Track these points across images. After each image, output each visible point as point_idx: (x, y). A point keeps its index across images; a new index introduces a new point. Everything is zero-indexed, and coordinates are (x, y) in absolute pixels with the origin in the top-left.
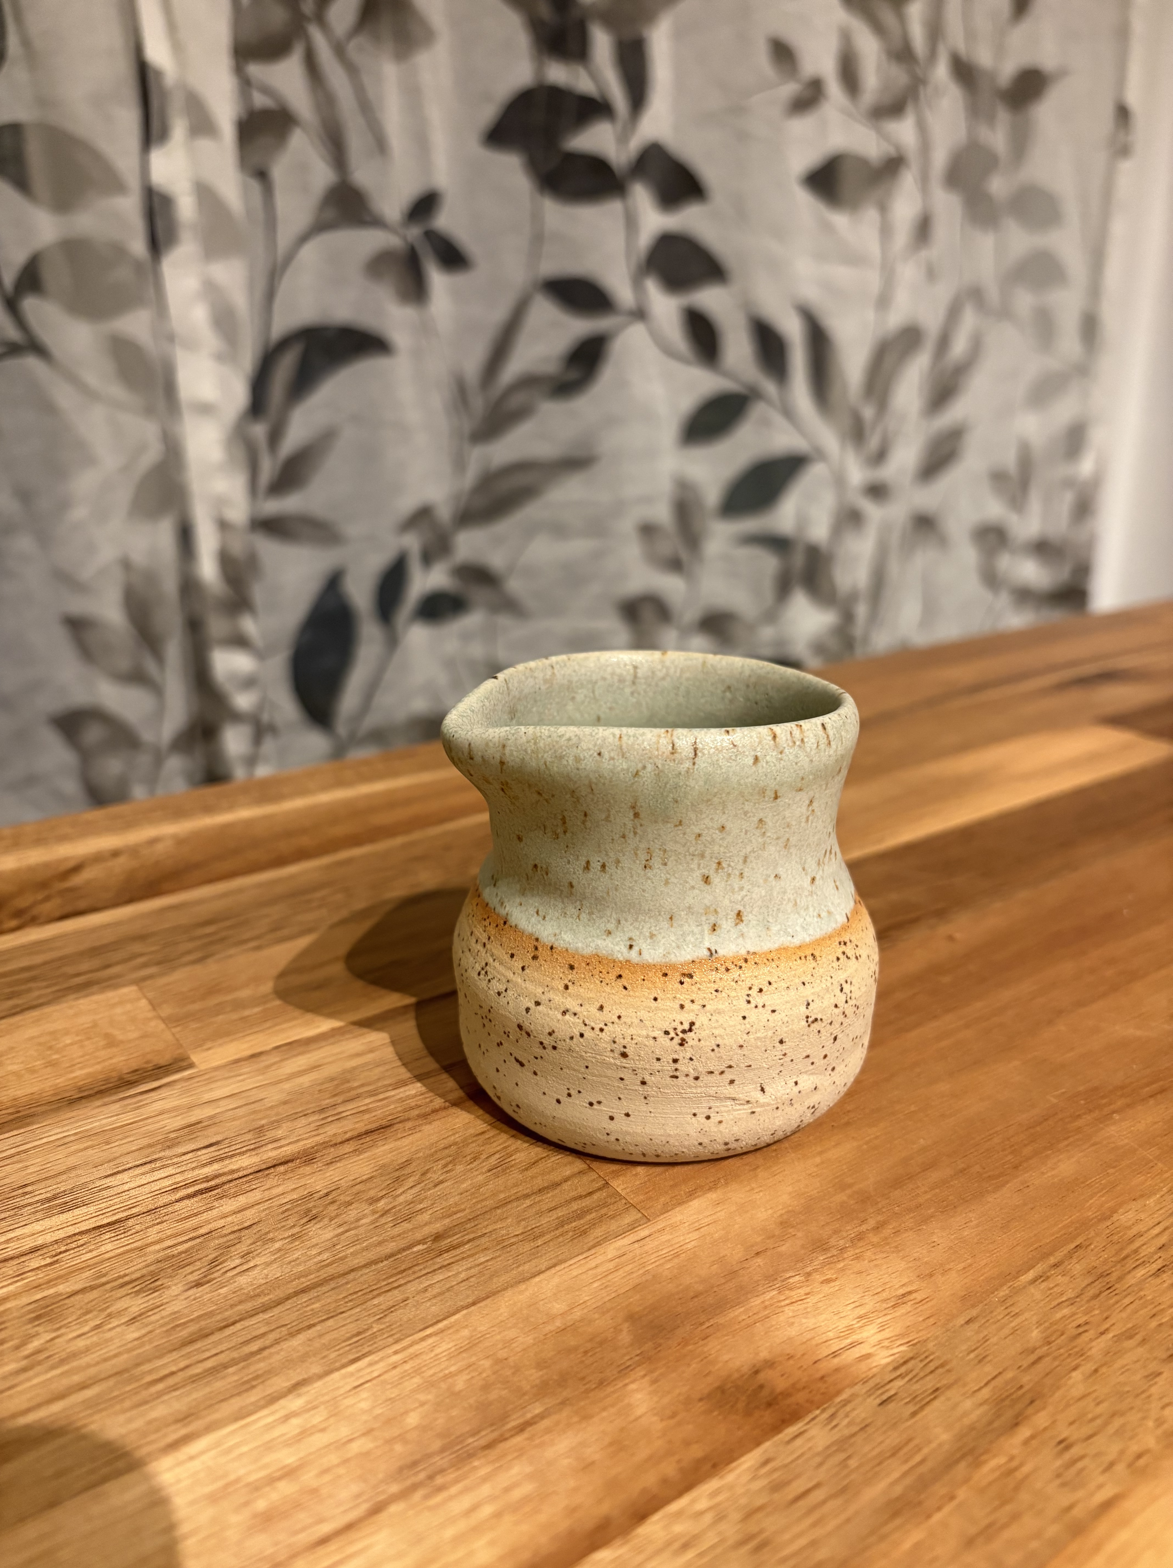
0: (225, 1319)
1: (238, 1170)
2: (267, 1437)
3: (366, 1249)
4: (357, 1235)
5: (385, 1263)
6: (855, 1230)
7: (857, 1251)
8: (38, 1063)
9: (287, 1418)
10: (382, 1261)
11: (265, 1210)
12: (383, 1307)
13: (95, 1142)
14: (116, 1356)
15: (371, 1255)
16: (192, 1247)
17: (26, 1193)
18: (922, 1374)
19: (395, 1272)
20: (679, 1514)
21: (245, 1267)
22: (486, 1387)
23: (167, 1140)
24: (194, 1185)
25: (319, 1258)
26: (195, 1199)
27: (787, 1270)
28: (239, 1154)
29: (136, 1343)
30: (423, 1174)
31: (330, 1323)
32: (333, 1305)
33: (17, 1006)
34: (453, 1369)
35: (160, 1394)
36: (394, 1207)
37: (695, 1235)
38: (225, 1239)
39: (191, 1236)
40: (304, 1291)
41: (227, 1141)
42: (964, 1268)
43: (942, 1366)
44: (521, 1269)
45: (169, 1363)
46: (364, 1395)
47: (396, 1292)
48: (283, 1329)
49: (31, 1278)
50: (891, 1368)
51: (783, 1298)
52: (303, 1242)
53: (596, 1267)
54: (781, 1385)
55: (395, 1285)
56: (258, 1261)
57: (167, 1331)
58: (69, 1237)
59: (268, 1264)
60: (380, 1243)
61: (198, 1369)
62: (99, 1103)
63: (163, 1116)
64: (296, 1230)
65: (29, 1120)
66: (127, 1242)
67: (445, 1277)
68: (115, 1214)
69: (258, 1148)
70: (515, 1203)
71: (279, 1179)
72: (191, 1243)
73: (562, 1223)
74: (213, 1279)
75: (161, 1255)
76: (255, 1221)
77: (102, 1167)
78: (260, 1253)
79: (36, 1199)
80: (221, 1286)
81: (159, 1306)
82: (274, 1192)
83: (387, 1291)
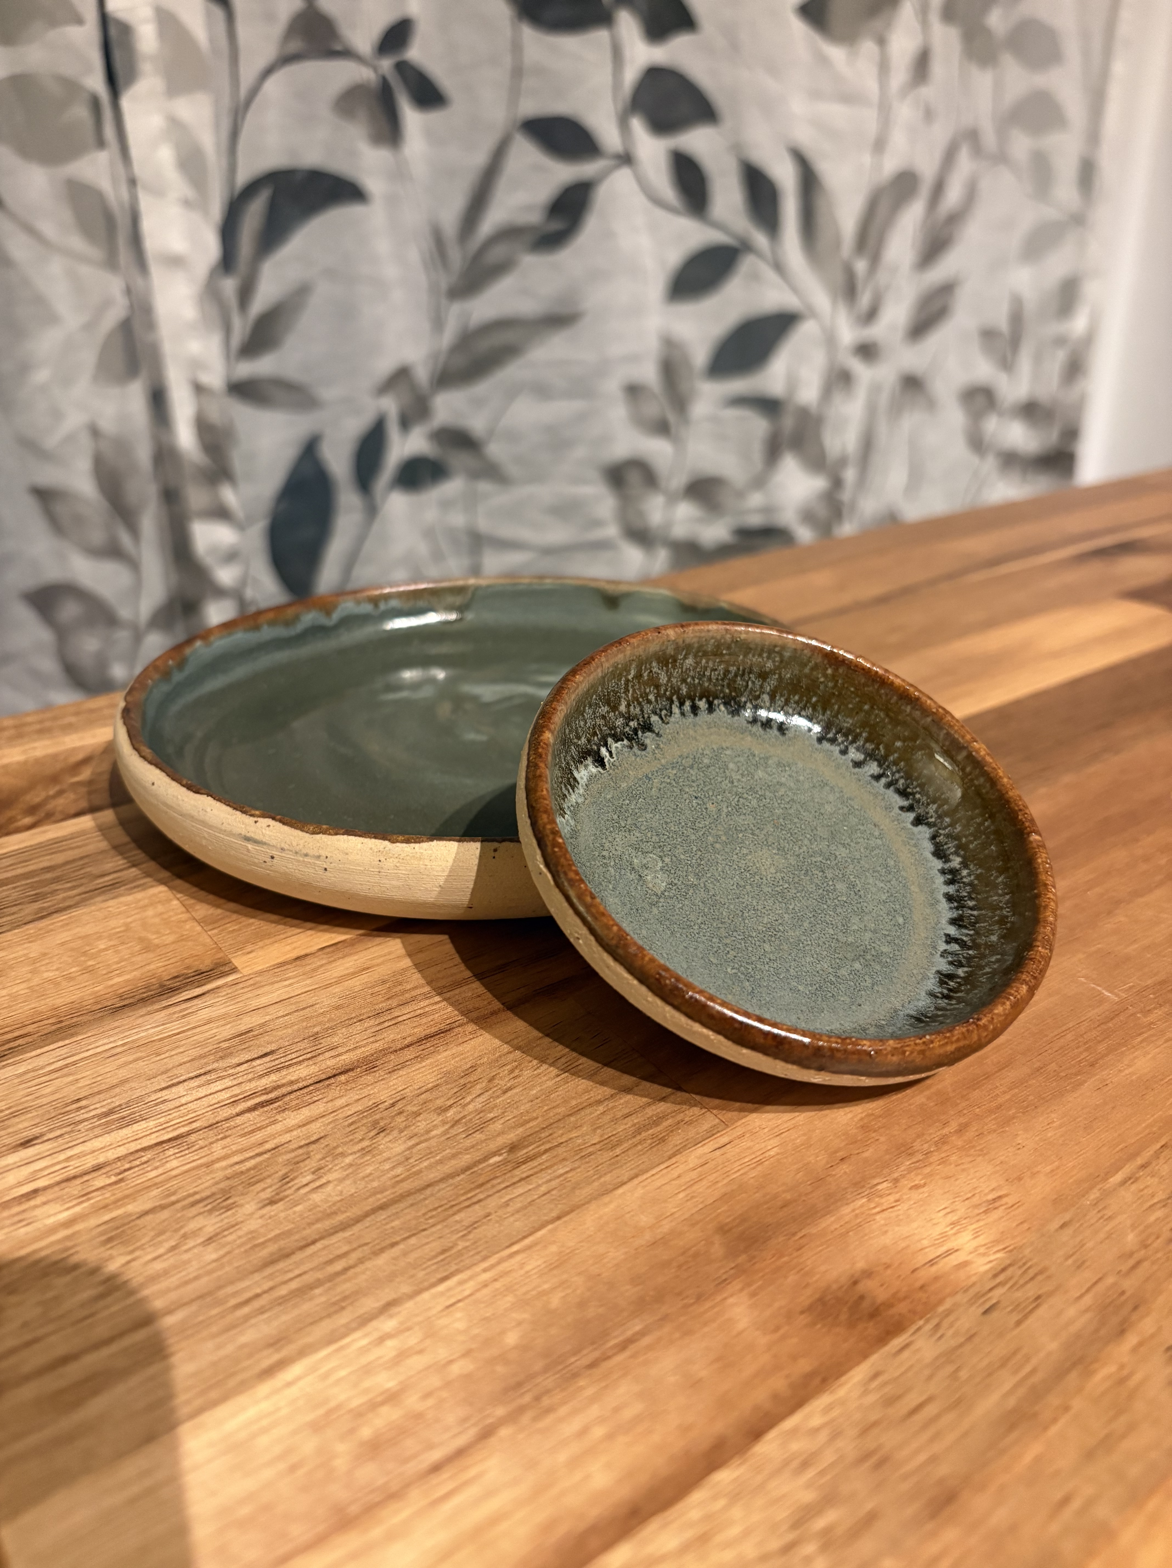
0: (304, 1238)
1: (297, 1081)
2: (364, 1360)
3: (441, 1162)
4: (429, 1148)
5: (462, 1176)
6: (938, 1133)
7: (943, 1155)
8: (74, 969)
9: (381, 1340)
10: (458, 1175)
11: (331, 1122)
12: (466, 1223)
13: (143, 1054)
14: (196, 1278)
15: (447, 1168)
16: (261, 1163)
17: (81, 1108)
18: (1021, 1282)
19: (472, 1186)
20: (794, 1432)
21: (318, 1184)
22: (582, 1304)
23: (218, 1050)
24: (253, 1098)
25: (393, 1173)
26: (257, 1113)
27: (874, 1177)
28: (296, 1063)
29: (214, 1264)
30: (491, 1080)
31: (413, 1241)
32: (414, 1222)
33: (43, 909)
34: (546, 1286)
35: (247, 1318)
36: (464, 1117)
37: (775, 1142)
38: (293, 1155)
39: (258, 1151)
40: (382, 1207)
41: (281, 1051)
42: (1052, 1171)
43: (1041, 1272)
44: (602, 1180)
45: (251, 1285)
46: (459, 1315)
47: (477, 1207)
48: (365, 1248)
49: (97, 1198)
50: (990, 1275)
51: (872, 1205)
52: (374, 1156)
53: (679, 1177)
54: (882, 1295)
55: (475, 1200)
56: (331, 1177)
57: (246, 1251)
58: (132, 1153)
59: (341, 1180)
60: (454, 1156)
61: (283, 1291)
62: (143, 1011)
63: (211, 1025)
64: (366, 1143)
65: (72, 1031)
66: (192, 1159)
67: (526, 1190)
68: (175, 1129)
69: (315, 1056)
70: (588, 1111)
71: (341, 1090)
72: (259, 1159)
73: (638, 1132)
74: (287, 1197)
75: (229, 1171)
76: (322, 1134)
77: (155, 1080)
78: (331, 1169)
79: (93, 1113)
80: (297, 1203)
81: (234, 1226)
82: (338, 1103)
83: (469, 1206)
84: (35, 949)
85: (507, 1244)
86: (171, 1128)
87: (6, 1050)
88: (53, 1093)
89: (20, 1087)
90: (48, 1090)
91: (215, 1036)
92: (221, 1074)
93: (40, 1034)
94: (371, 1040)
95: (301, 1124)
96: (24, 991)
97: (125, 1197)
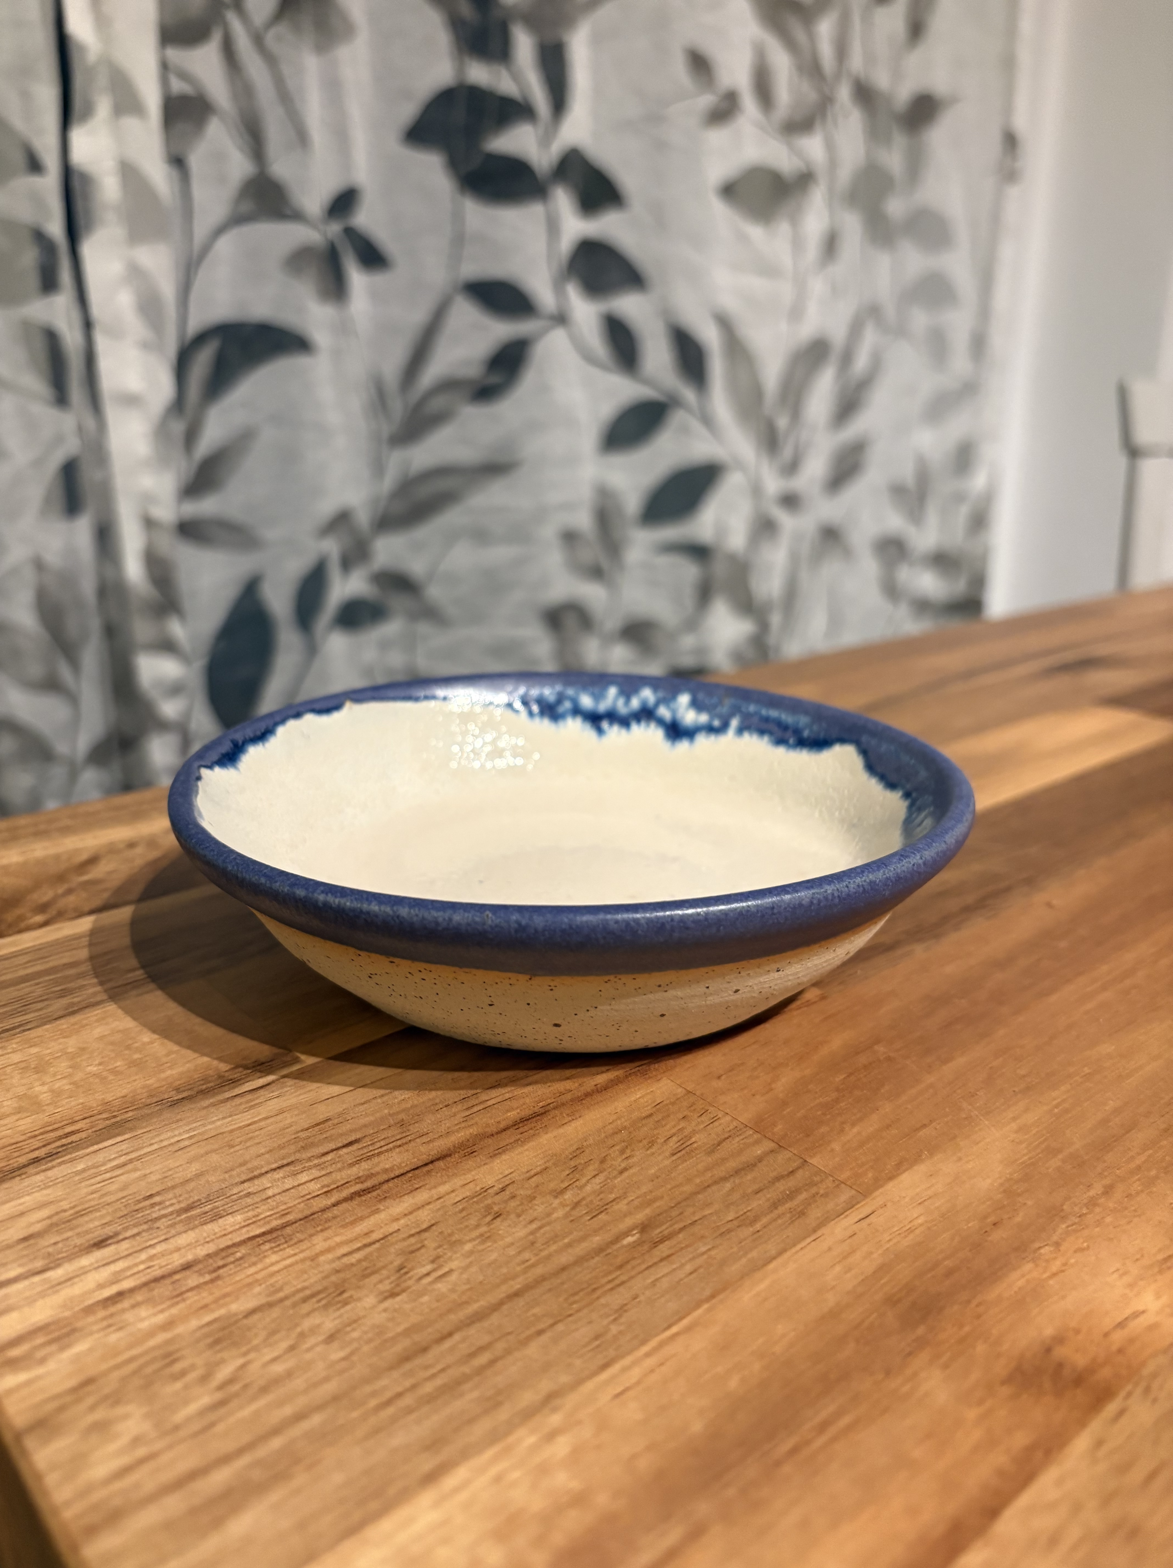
0: (438, 1331)
1: (392, 1169)
2: (537, 1459)
3: (569, 1245)
4: (553, 1232)
5: (597, 1259)
6: (1085, 1196)
7: (1097, 1217)
8: (120, 1063)
9: (550, 1436)
10: (593, 1257)
11: (439, 1209)
12: (614, 1306)
13: (216, 1146)
16: (371, 1254)
17: (154, 1205)
19: (612, 1268)
21: (440, 1273)
22: (764, 1386)
23: (297, 1140)
24: (348, 1187)
25: (520, 1258)
26: (355, 1202)
27: (1033, 1242)
28: (387, 1151)
29: (343, 1363)
30: (603, 1161)
31: (560, 1327)
32: (556, 1308)
33: (73, 1004)
34: (719, 1370)
35: (392, 1420)
36: (583, 1199)
37: (922, 1209)
38: (406, 1243)
39: (364, 1242)
40: (517, 1294)
41: (367, 1139)
44: (750, 1256)
45: (391, 1383)
46: (631, 1404)
47: (621, 1289)
48: (510, 1337)
49: (193, 1298)
51: (1041, 1270)
52: (495, 1242)
53: (830, 1249)
54: (1081, 1361)
55: (617, 1282)
56: (454, 1265)
57: (376, 1347)
58: (222, 1250)
59: (465, 1269)
60: (583, 1238)
61: (428, 1388)
62: (206, 1103)
63: (285, 1114)
64: (483, 1229)
65: (128, 1126)
66: (292, 1252)
67: (670, 1269)
68: (269, 1222)
69: (406, 1143)
70: (714, 1188)
71: (442, 1176)
72: (368, 1250)
73: (775, 1205)
74: (409, 1288)
75: (337, 1265)
76: (433, 1222)
77: (234, 1173)
78: (451, 1257)
79: (170, 1209)
80: (421, 1294)
81: (355, 1321)
82: (443, 1189)
83: (612, 1289)
84: (72, 1044)
85: (666, 1325)
86: (262, 1222)
87: (58, 1147)
88: (122, 1189)
89: (83, 1184)
90: (113, 1187)
91: (292, 1126)
92: (307, 1165)
93: (94, 1129)
94: (463, 1125)
95: (406, 1212)
96: (67, 1087)
97: (225, 1296)
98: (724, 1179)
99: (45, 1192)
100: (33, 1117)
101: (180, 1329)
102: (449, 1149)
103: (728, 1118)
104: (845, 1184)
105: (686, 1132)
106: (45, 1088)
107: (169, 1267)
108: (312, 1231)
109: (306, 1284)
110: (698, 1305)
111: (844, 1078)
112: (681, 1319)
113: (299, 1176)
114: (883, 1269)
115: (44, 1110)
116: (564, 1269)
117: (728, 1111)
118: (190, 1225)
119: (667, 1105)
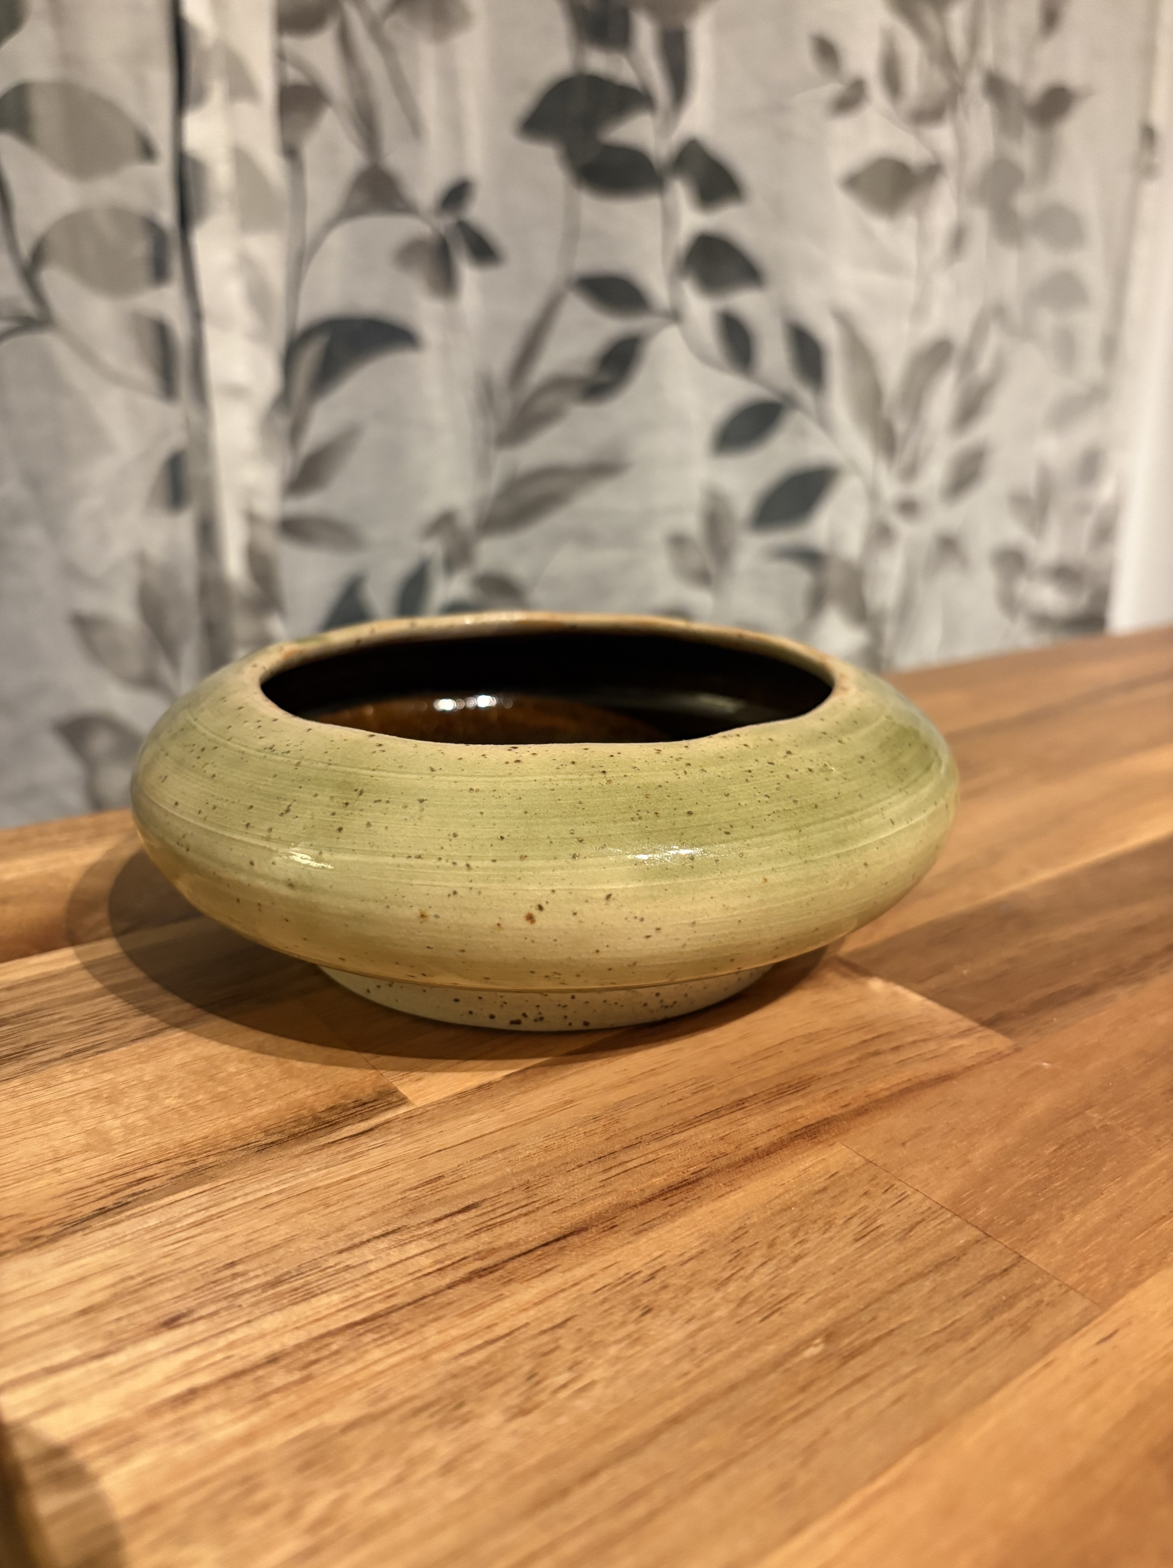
0: (581, 1467)
1: (516, 1244)
3: (738, 1355)
4: (717, 1335)
5: (773, 1376)
8: (200, 1097)
10: (768, 1374)
11: (575, 1298)
12: (801, 1445)
13: (309, 1205)
15: (748, 1365)
16: (494, 1354)
17: (236, 1276)
19: (792, 1389)
21: (579, 1385)
23: (406, 1200)
24: (465, 1265)
25: (678, 1370)
26: (475, 1284)
28: (510, 1220)
29: (463, 1506)
30: (771, 1245)
31: (734, 1471)
32: (728, 1443)
34: (943, 1545)
36: (750, 1294)
38: (535, 1343)
39: (486, 1337)
40: (676, 1420)
41: (487, 1204)
44: (966, 1383)
47: (807, 1420)
48: (671, 1481)
49: (282, 1403)
52: (646, 1345)
53: (1067, 1380)
55: (801, 1410)
56: (596, 1374)
57: (503, 1486)
58: (316, 1339)
59: (611, 1380)
60: (754, 1347)
61: (571, 1547)
62: (299, 1149)
63: (390, 1169)
64: (631, 1328)
65: (210, 1173)
66: (399, 1347)
67: (867, 1396)
68: (370, 1306)
69: (533, 1211)
70: (911, 1286)
71: (578, 1255)
72: (491, 1349)
73: (989, 1315)
74: (541, 1403)
75: (453, 1367)
76: (568, 1315)
77: (330, 1239)
78: (592, 1364)
79: (255, 1282)
80: (557, 1413)
81: (477, 1446)
82: (579, 1272)
83: (796, 1420)
84: (149, 1071)
85: (867, 1476)
86: (363, 1305)
87: (129, 1196)
88: (197, 1254)
89: (155, 1245)
90: (190, 1250)
91: (398, 1183)
92: (416, 1233)
93: (170, 1176)
94: (600, 1191)
95: (536, 1301)
96: (141, 1123)
97: (318, 1402)
98: (922, 1275)
99: (111, 1252)
100: (101, 1157)
101: (263, 1445)
102: (585, 1221)
103: (919, 1197)
104: (1075, 1290)
105: (871, 1211)
106: (117, 1123)
107: (251, 1358)
108: (422, 1320)
109: (414, 1392)
110: (907, 1449)
111: (1055, 1151)
112: (888, 1467)
113: (407, 1247)
114: (1139, 1411)
115: (115, 1150)
116: (733, 1387)
117: (917, 1187)
118: (278, 1304)
119: (843, 1177)
